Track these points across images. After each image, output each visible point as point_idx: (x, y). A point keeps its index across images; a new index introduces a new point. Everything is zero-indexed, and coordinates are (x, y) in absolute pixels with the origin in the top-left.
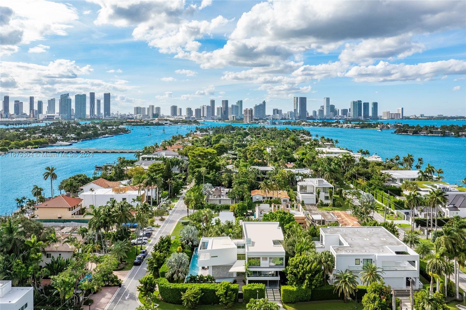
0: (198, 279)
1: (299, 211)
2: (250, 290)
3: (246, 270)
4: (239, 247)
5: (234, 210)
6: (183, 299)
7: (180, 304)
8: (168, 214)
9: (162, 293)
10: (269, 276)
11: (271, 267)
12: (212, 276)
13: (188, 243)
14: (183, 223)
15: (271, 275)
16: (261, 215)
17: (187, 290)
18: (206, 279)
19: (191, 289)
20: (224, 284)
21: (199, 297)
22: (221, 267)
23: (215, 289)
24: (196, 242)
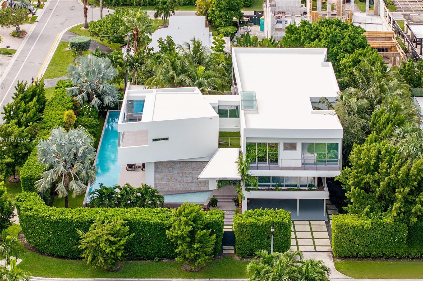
0: (119, 196)
1: (377, 14)
2: (254, 225)
3: (243, 174)
4: (222, 113)
5: (206, 11)
6: (83, 246)
7: (75, 259)
8: (33, 20)
9: (30, 231)
10: (300, 190)
11: (305, 166)
12: (153, 187)
13: (89, 101)
14: (73, 45)
15: (305, 186)
16: (280, 26)
17: (92, 226)
18: (139, 194)
19: (103, 222)
20: (187, 211)
21: (123, 242)
22: (179, 165)
23: (165, 223)
24: (110, 98)
